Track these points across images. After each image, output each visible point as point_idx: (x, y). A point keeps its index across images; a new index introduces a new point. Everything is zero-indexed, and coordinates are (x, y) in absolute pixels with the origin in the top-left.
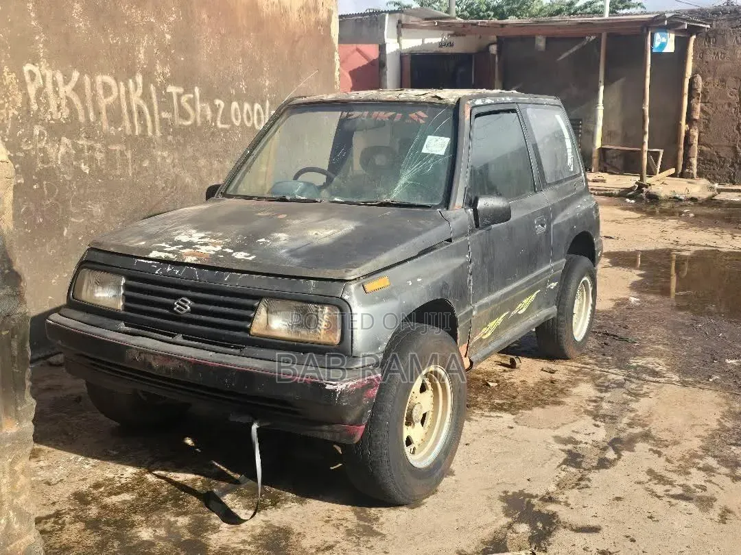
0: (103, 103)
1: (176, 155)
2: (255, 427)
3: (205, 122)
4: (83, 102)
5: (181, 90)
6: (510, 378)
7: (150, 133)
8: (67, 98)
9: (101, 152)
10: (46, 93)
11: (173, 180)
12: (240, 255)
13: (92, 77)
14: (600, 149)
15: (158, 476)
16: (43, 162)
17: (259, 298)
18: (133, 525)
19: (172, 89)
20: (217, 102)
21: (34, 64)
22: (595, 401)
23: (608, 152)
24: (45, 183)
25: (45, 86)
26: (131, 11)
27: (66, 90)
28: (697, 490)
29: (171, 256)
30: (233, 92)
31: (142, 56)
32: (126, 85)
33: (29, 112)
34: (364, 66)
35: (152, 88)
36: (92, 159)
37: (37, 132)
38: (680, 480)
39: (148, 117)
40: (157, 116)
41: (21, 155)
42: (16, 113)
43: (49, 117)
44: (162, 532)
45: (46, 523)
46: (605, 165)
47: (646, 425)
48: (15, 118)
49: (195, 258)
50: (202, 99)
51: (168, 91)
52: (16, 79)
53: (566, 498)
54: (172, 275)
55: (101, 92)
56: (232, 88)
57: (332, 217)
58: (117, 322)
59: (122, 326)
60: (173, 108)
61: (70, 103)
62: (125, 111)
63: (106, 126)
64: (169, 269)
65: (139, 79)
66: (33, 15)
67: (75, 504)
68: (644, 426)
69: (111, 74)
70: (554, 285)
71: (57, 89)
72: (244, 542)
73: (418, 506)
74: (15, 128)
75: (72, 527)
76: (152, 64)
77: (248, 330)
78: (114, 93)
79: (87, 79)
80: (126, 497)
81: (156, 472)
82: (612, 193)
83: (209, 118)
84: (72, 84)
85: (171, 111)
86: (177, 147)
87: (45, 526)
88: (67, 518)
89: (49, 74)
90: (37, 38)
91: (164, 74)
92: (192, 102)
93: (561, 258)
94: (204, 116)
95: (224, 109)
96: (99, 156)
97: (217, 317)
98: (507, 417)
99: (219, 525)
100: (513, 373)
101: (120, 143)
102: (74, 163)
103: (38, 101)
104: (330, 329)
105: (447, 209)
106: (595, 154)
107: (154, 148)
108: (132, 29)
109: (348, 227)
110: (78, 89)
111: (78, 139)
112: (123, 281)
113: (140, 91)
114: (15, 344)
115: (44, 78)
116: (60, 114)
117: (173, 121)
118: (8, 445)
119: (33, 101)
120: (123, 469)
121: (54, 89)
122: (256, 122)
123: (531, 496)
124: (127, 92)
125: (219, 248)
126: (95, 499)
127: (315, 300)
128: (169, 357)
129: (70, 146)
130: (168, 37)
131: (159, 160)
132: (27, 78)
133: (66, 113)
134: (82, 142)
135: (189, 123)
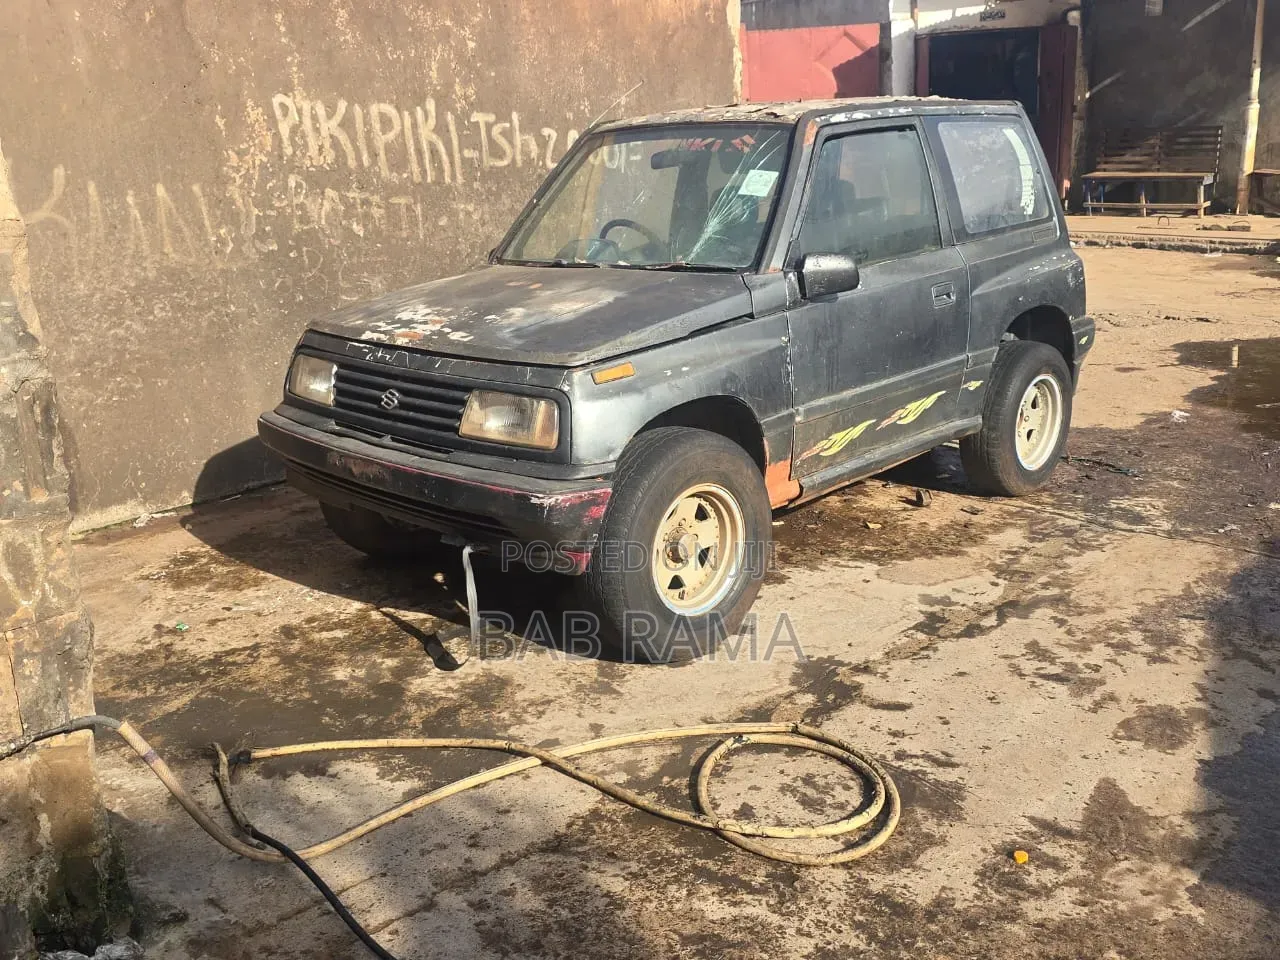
0: (381, 140)
1: (486, 206)
2: (467, 551)
3: (528, 162)
4: (353, 141)
5: (492, 118)
6: (907, 519)
7: (448, 180)
8: (331, 136)
9: (379, 207)
10: (303, 132)
11: (483, 243)
12: (456, 336)
13: (364, 106)
14: (1251, 176)
15: (385, 614)
16: (301, 222)
17: (468, 389)
18: (332, 663)
19: (476, 117)
20: (546, 131)
21: (286, 94)
22: (1015, 553)
23: (1268, 179)
24: (305, 249)
25: (301, 122)
26: (417, 13)
27: (330, 126)
28: (1086, 670)
29: (382, 336)
30: (570, 115)
31: (434, 74)
32: (413, 115)
33: (281, 157)
34: (856, 59)
35: (450, 117)
36: (367, 216)
37: (292, 183)
38: (1068, 656)
39: (445, 158)
40: (457, 156)
41: (273, 213)
42: (265, 159)
43: (308, 163)
44: (361, 673)
45: (240, 655)
46: (1262, 203)
47: (1068, 586)
48: (263, 166)
49: (407, 340)
50: (523, 130)
51: (472, 120)
52: (263, 115)
53: (889, 669)
54: (382, 360)
55: (377, 126)
56: (570, 110)
57: (597, 286)
58: (326, 419)
59: (333, 425)
60: (481, 143)
61: (335, 144)
62: (412, 150)
63: (385, 173)
64: (380, 354)
65: (431, 105)
66: (283, 29)
67: (280, 638)
68: (1062, 587)
69: (391, 102)
70: (973, 385)
71: (318, 125)
72: (449, 689)
73: (684, 665)
74: (264, 180)
75: (265, 661)
76: (449, 85)
77: (456, 430)
78: (395, 127)
79: (357, 108)
80: (339, 634)
81: (384, 610)
82: (1254, 249)
83: (534, 155)
84: (338, 117)
85: (477, 147)
86: (487, 198)
87: (238, 658)
88: (264, 652)
89: (306, 106)
90: (289, 59)
91: (466, 98)
92: (508, 135)
93: (991, 345)
94: (526, 153)
95: (557, 141)
96: (377, 212)
97: (426, 414)
98: (870, 568)
99: (430, 670)
100: (915, 513)
101: (406, 194)
102: (344, 223)
103: (293, 143)
104: (546, 430)
105: (756, 274)
106: (1243, 184)
107: (454, 200)
108: (418, 37)
109: (607, 297)
110: (347, 124)
111: (348, 191)
112: (335, 369)
113: (432, 122)
114: (38, 410)
115: (300, 112)
116: (322, 158)
117: (481, 160)
118: (38, 514)
119: (286, 142)
120: (348, 604)
121: (314, 125)
122: (606, 158)
123: (841, 664)
124: (415, 125)
125: (438, 327)
126: (303, 634)
127: (529, 392)
128: (368, 462)
129: (337, 201)
130: (472, 45)
131: (461, 216)
132: (278, 113)
133: (330, 156)
134: (354, 194)
135: (505, 163)
